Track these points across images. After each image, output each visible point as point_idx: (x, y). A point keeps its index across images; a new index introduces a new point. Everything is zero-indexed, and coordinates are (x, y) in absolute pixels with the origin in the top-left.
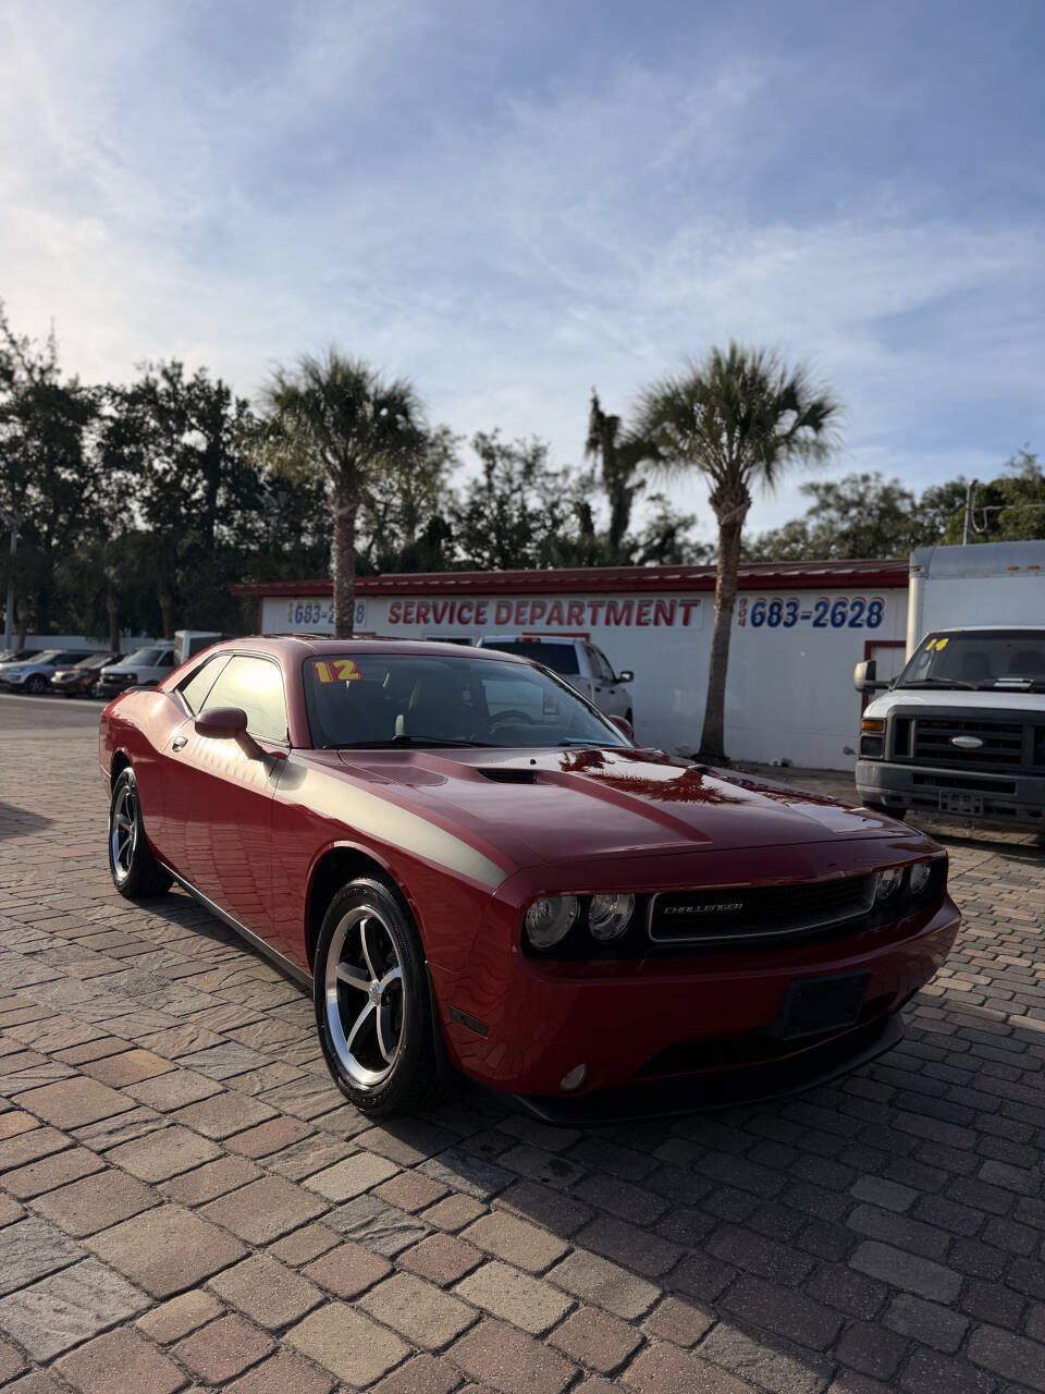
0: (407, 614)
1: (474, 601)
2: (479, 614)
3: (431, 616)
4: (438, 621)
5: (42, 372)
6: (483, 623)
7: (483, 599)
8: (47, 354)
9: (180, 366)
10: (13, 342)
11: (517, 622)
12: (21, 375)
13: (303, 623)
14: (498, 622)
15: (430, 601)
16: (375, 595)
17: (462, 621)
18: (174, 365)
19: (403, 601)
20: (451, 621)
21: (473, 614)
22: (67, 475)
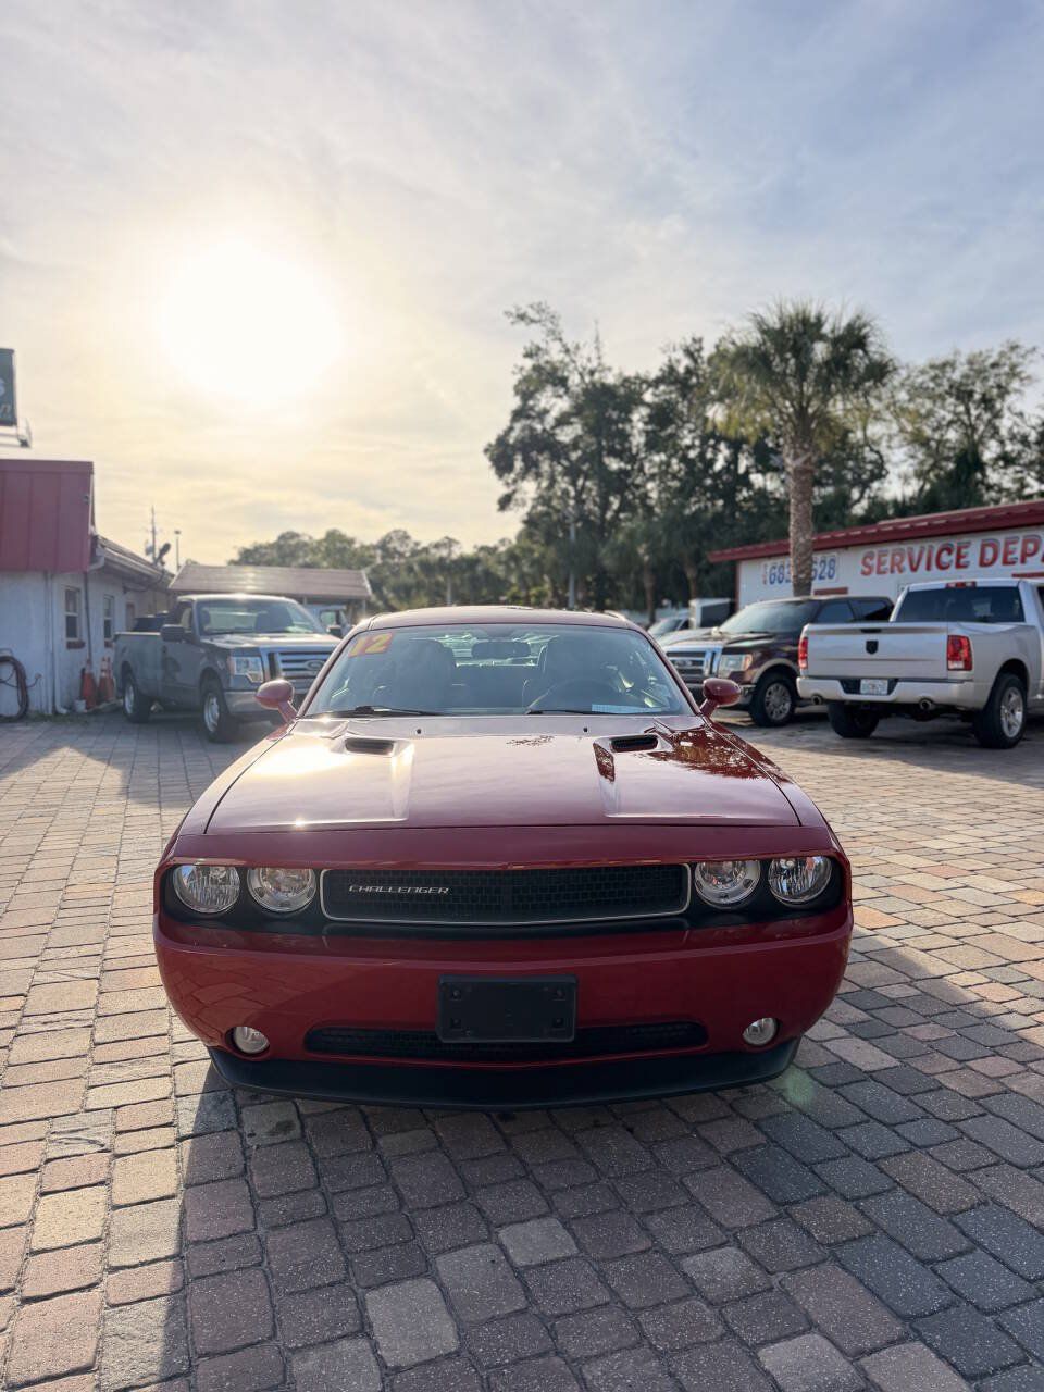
0: (880, 563)
1: (954, 542)
2: (959, 557)
3: (906, 564)
4: (914, 569)
5: (592, 373)
6: (965, 566)
7: (965, 539)
8: (594, 355)
9: (700, 340)
10: (567, 351)
11: (1005, 562)
12: (574, 380)
13: (776, 583)
14: (982, 564)
15: (905, 547)
16: (846, 547)
17: (941, 567)
18: (694, 340)
19: (875, 550)
20: (928, 568)
21: (953, 557)
22: (614, 464)
